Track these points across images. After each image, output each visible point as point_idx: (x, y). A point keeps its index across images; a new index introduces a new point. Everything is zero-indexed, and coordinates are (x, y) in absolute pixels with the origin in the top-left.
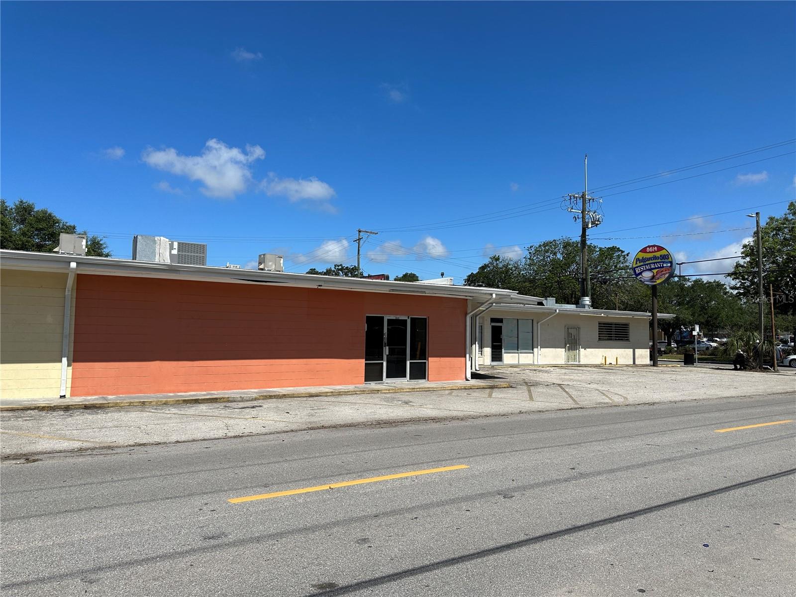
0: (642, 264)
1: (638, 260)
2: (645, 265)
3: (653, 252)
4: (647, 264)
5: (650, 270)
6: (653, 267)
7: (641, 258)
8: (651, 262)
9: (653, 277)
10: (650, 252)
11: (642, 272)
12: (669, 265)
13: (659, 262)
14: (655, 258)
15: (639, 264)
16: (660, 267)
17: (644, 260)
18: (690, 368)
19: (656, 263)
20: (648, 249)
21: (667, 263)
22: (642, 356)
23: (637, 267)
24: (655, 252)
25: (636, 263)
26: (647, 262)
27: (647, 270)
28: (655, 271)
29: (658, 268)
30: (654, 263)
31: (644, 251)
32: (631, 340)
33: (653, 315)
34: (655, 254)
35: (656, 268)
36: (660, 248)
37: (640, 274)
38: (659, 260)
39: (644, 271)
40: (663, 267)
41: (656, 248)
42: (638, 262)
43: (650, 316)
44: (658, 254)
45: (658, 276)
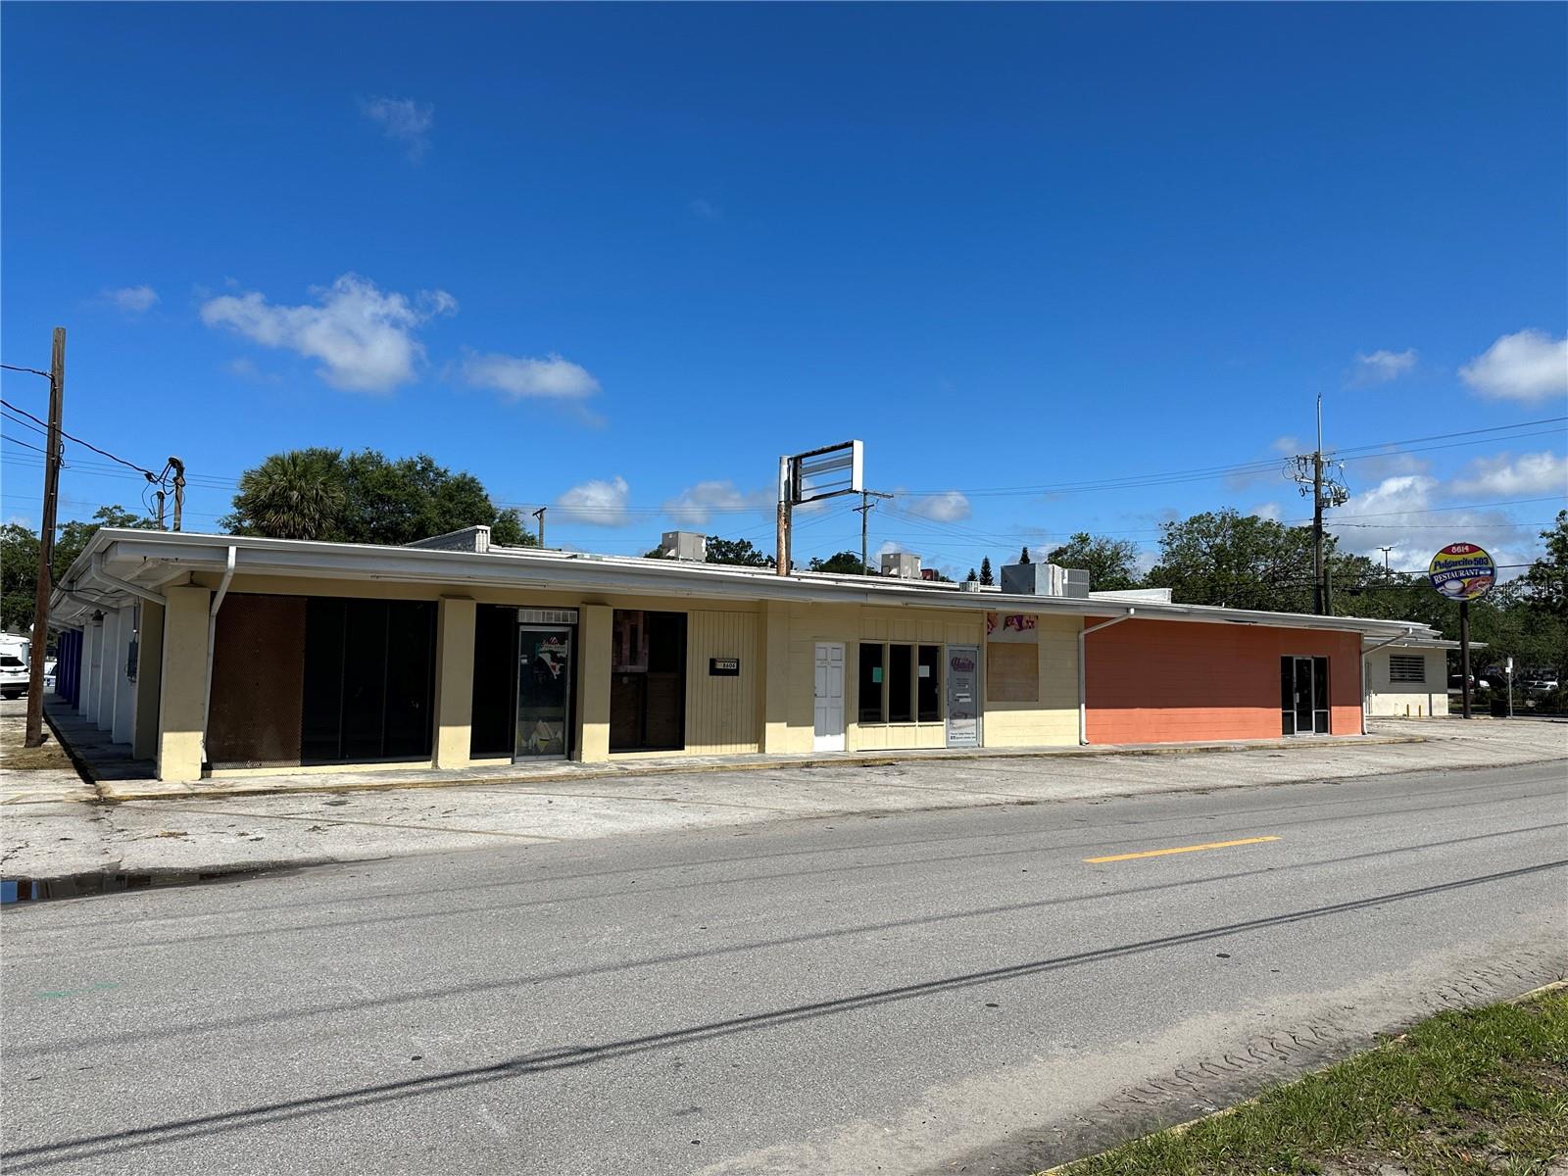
0: (1445, 569)
1: (1436, 564)
2: (1450, 571)
3: (1462, 553)
4: (1454, 571)
5: (1459, 579)
6: (1462, 574)
7: (1442, 561)
8: (1458, 567)
9: (1463, 589)
10: (1457, 553)
11: (1444, 582)
12: (1489, 572)
13: (1472, 569)
14: (1466, 561)
15: (1439, 570)
16: (1474, 576)
17: (1447, 564)
18: (1500, 722)
19: (1468, 569)
20: (1454, 548)
21: (1486, 569)
22: (1439, 705)
23: (1437, 574)
24: (1466, 553)
25: (1435, 569)
26: (1453, 568)
27: (1453, 579)
28: (1466, 581)
29: (1471, 576)
30: (1464, 569)
31: (1447, 550)
32: (1426, 680)
33: (1463, 644)
34: (1465, 556)
35: (1467, 577)
36: (1474, 549)
37: (1443, 584)
38: (1473, 566)
39: (1448, 580)
40: (1479, 575)
41: (1467, 548)
42: (1438, 567)
43: (1457, 646)
44: (1471, 556)
45: (1471, 589)
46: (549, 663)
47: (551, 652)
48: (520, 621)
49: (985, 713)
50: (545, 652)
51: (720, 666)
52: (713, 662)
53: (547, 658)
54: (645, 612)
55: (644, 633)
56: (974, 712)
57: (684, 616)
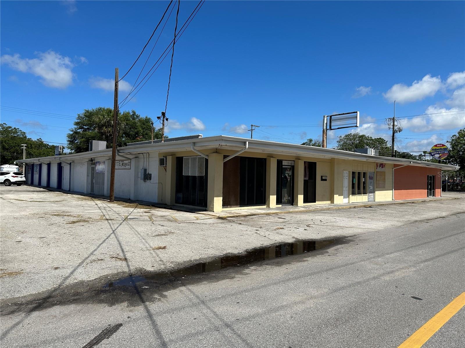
0: (435, 151)
1: (433, 149)
3: (440, 147)
4: (437, 151)
5: (439, 154)
6: (440, 152)
10: (438, 147)
11: (435, 154)
12: (447, 152)
13: (442, 151)
14: (441, 149)
15: (433, 151)
16: (443, 153)
17: (435, 150)
18: (444, 193)
19: (441, 151)
20: (438, 145)
23: (432, 152)
24: (441, 146)
25: (432, 151)
27: (437, 154)
28: (441, 154)
29: (442, 153)
30: (440, 151)
31: (436, 146)
34: (441, 147)
35: (441, 153)
36: (443, 145)
37: (434, 155)
38: (443, 150)
40: (444, 153)
41: (441, 145)
44: (442, 148)
45: (442, 156)
46: (288, 177)
47: (288, 173)
48: (283, 164)
49: (376, 192)
50: (286, 174)
51: (324, 178)
52: (322, 177)
53: (287, 175)
54: (308, 162)
55: (308, 168)
56: (373, 192)
57: (315, 163)
